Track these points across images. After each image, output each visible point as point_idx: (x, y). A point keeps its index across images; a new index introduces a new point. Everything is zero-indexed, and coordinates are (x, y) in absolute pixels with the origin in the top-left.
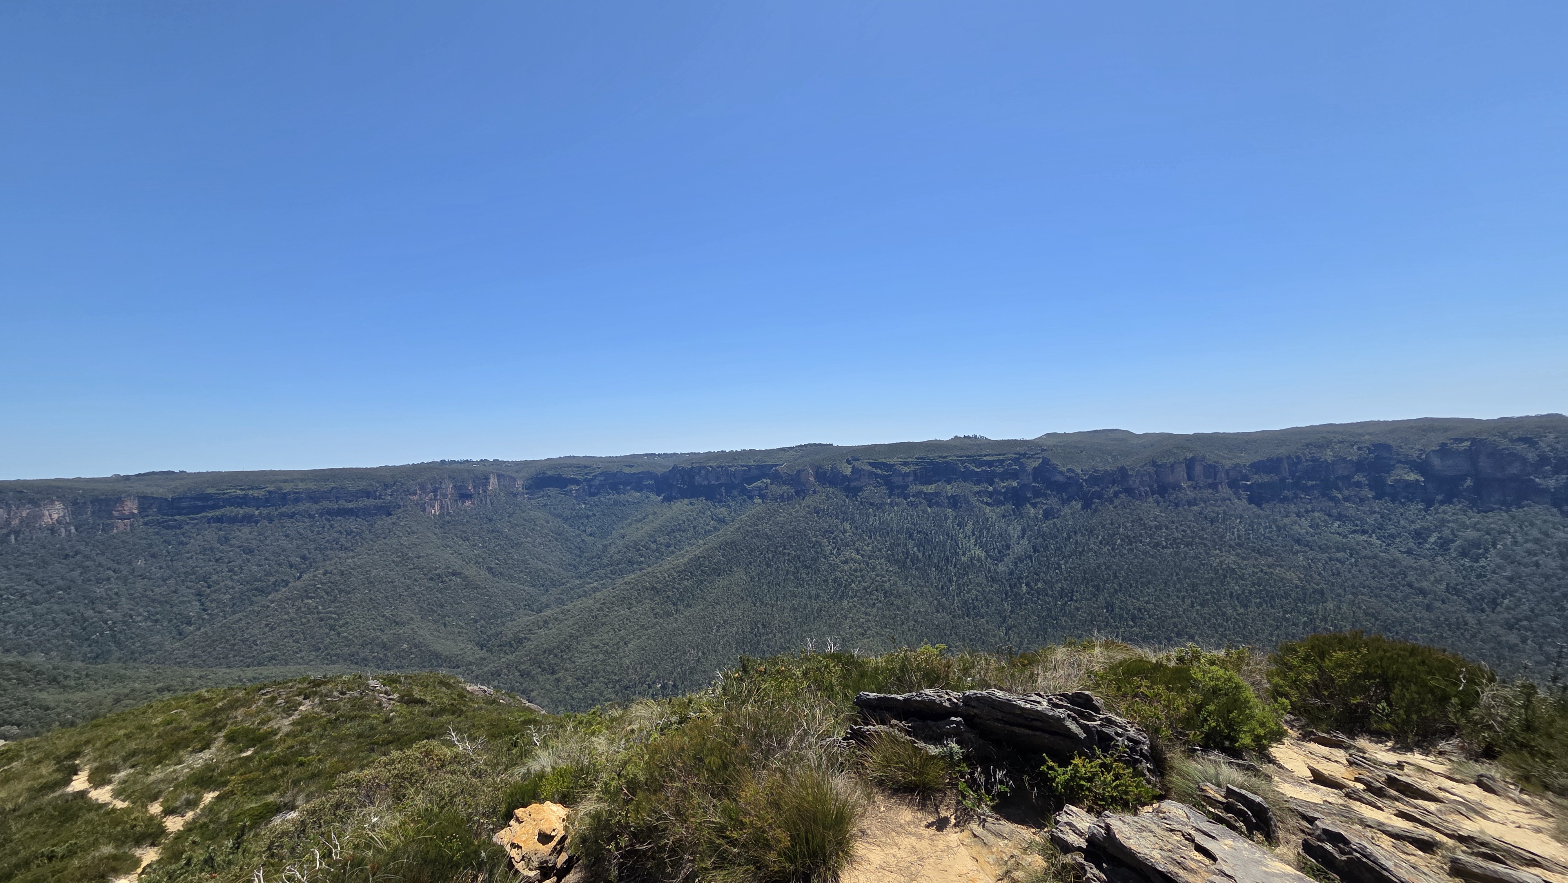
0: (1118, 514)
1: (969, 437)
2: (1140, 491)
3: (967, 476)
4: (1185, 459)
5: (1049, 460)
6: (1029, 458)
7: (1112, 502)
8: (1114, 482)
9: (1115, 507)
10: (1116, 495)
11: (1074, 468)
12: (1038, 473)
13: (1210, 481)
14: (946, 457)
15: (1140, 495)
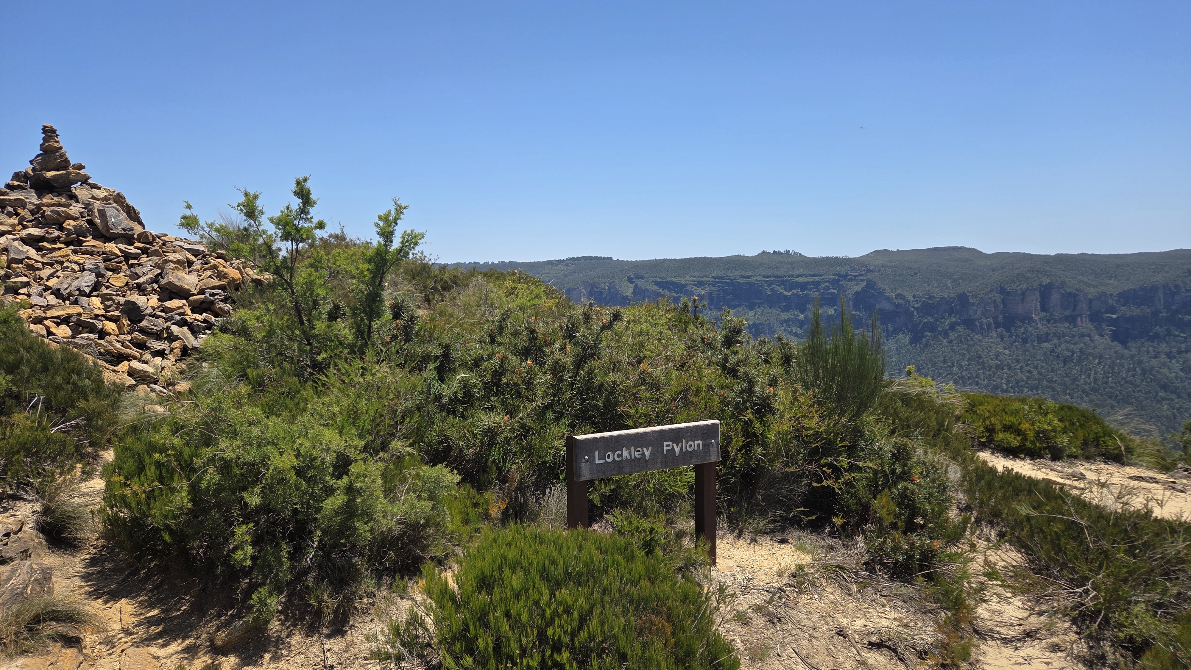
0: (952, 350)
1: (779, 253)
2: (981, 323)
3: (773, 301)
4: (1040, 285)
5: (875, 283)
6: (850, 280)
7: (946, 335)
8: (951, 311)
9: (950, 342)
10: (952, 327)
11: (905, 294)
13: (1067, 313)
14: (749, 277)
15: (982, 328)
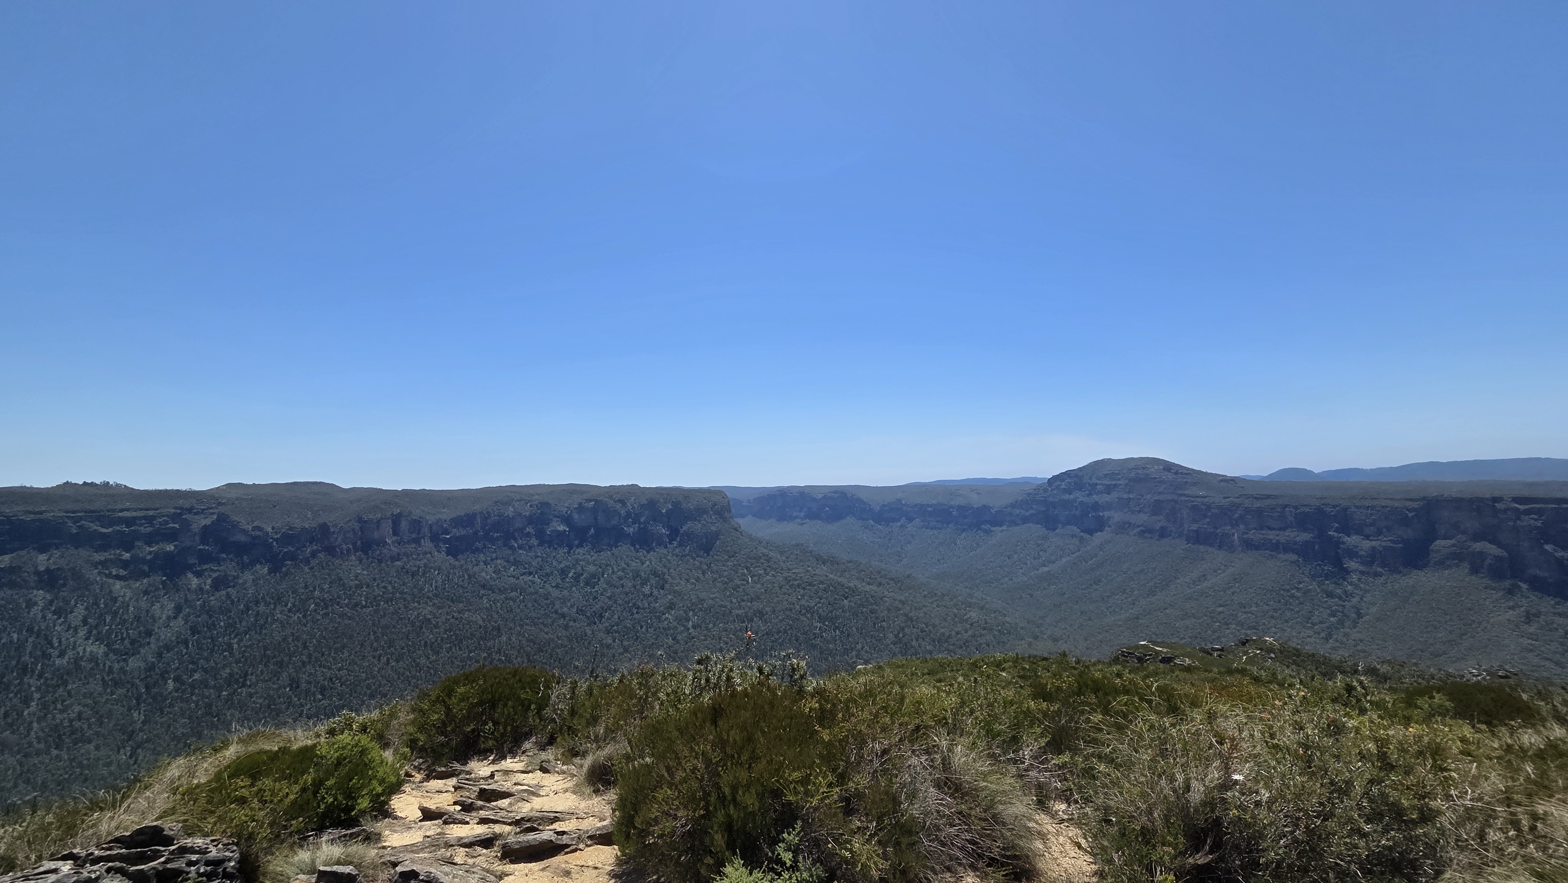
0: (314, 576)
1: (92, 484)
2: (342, 550)
3: (82, 539)
4: (392, 515)
5: (228, 517)
6: (195, 514)
7: (307, 561)
8: (312, 540)
9: (311, 569)
10: (314, 554)
11: (264, 526)
12: (206, 533)
13: (414, 536)
14: (41, 513)
15: (342, 553)
